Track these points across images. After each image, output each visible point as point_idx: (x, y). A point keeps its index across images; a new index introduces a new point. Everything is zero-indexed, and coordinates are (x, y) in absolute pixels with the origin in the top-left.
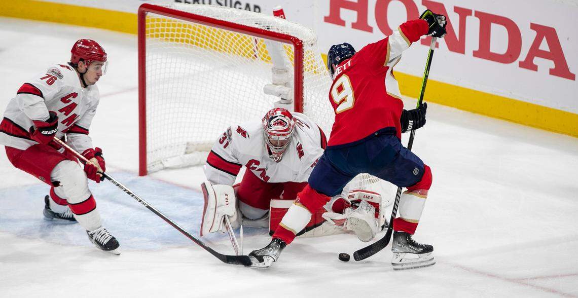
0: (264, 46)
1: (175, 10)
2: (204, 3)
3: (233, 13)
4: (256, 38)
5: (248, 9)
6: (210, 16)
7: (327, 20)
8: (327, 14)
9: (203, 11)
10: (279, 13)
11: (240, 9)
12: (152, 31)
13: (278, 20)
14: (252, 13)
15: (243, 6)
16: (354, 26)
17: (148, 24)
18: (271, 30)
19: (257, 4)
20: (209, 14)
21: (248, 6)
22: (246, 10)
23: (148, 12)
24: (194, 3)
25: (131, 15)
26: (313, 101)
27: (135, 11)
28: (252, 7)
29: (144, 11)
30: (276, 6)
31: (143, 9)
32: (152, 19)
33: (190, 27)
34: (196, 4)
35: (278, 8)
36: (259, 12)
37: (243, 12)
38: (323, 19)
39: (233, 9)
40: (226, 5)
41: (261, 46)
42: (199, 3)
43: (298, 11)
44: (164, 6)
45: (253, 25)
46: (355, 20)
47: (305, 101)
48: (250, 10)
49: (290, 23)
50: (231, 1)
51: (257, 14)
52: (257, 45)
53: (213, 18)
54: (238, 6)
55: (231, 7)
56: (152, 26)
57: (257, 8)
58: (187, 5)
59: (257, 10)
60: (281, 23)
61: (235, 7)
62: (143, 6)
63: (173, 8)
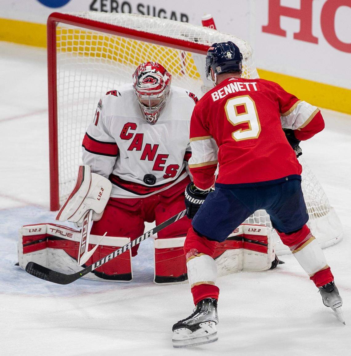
0: (192, 61)
2: (123, 12)
3: (157, 23)
4: (182, 51)
5: (174, 18)
6: (130, 27)
7: (265, 29)
8: (266, 22)
9: (121, 21)
10: (209, 23)
11: (165, 18)
12: (64, 44)
13: (208, 31)
14: (178, 23)
15: (169, 15)
16: (297, 36)
17: (59, 35)
18: (199, 43)
19: (184, 12)
20: (128, 25)
21: (173, 14)
22: (171, 19)
23: (58, 22)
24: (112, 12)
25: (41, 25)
27: (44, 21)
28: (178, 16)
29: (54, 21)
30: (205, 15)
31: (53, 19)
32: (63, 30)
33: (107, 39)
34: (114, 12)
35: (207, 17)
36: (187, 21)
37: (168, 21)
38: (260, 29)
39: (157, 18)
40: (149, 14)
41: (188, 61)
42: (117, 12)
43: (231, 20)
45: (178, 37)
46: (297, 30)
48: (176, 20)
49: (221, 35)
50: (154, 9)
51: (184, 25)
52: (184, 60)
53: (133, 28)
54: (162, 14)
55: (154, 16)
56: (64, 38)
57: (184, 16)
58: (103, 14)
59: (184, 19)
60: (210, 34)
61: (159, 16)
62: (54, 15)
63: (87, 17)
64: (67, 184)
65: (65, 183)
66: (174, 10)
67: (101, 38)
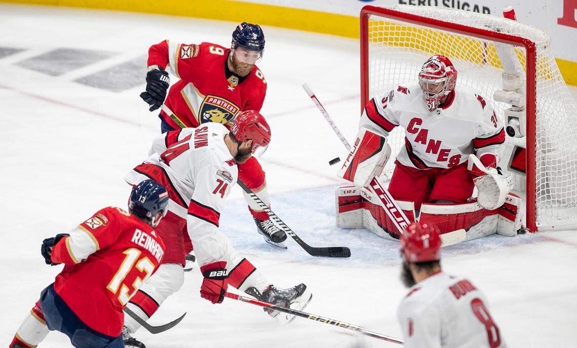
0: (494, 50)
1: (399, 13)
2: (430, 5)
3: (461, 15)
4: (485, 41)
5: (476, 10)
6: (437, 18)
7: (560, 21)
8: (561, 16)
9: (429, 13)
10: (510, 15)
11: (468, 10)
12: (375, 35)
13: (509, 21)
14: (480, 15)
15: (472, 7)
17: (371, 27)
18: (501, 33)
19: (486, 6)
20: (435, 17)
21: (476, 8)
22: (474, 11)
23: (371, 14)
24: (419, 5)
25: (354, 18)
26: (546, 108)
27: (357, 14)
28: (481, 9)
29: (366, 13)
30: (506, 7)
31: (366, 11)
32: (375, 22)
34: (422, 5)
35: (509, 9)
36: (489, 13)
37: (472, 13)
38: (556, 21)
39: (461, 10)
40: (453, 6)
41: (491, 50)
42: (424, 5)
44: (388, 8)
45: (482, 27)
47: (537, 108)
48: (478, 12)
49: (522, 26)
50: (459, 3)
51: (486, 16)
52: (486, 49)
53: (439, 19)
54: (466, 7)
55: (459, 8)
56: (375, 29)
57: (486, 10)
58: (412, 7)
59: (486, 12)
60: (512, 25)
61: (463, 8)
62: (366, 8)
63: (398, 10)
66: (477, 4)
67: (415, 30)
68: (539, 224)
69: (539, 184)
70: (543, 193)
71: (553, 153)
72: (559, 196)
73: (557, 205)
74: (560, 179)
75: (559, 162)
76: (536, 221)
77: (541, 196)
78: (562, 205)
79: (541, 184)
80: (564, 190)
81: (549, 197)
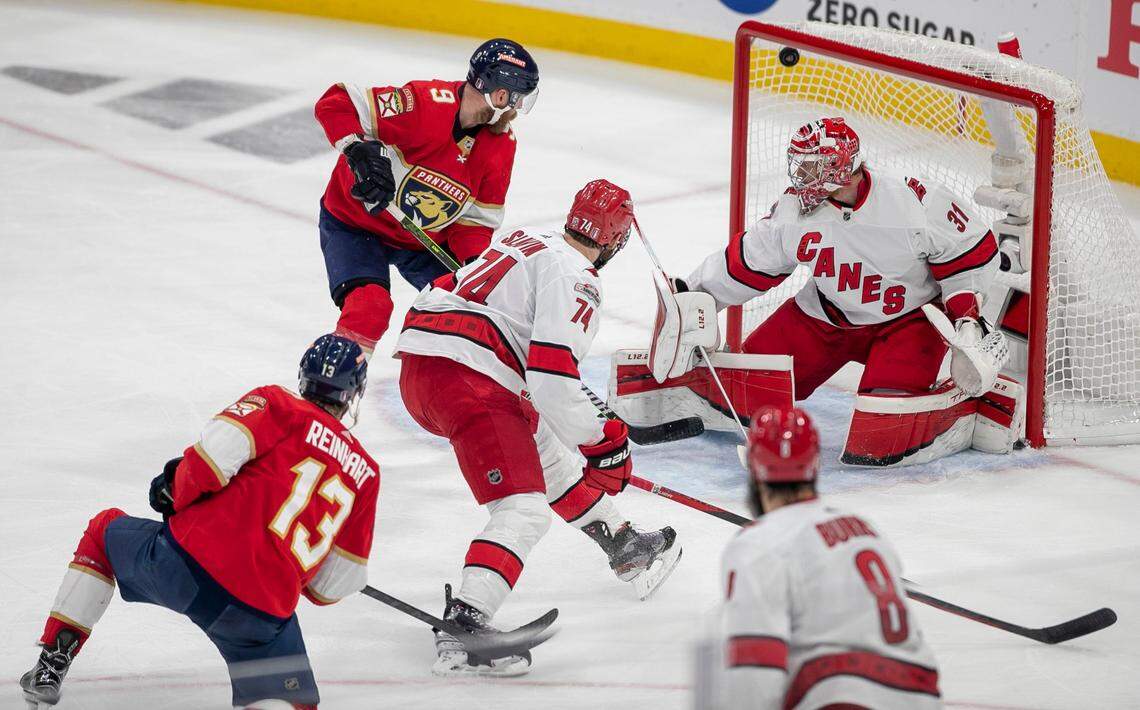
0: (978, 111)
1: (807, 36)
2: (863, 24)
3: (921, 45)
4: (964, 94)
5: (949, 38)
6: (876, 49)
7: (1103, 64)
8: (1105, 53)
9: (861, 38)
10: (1010, 48)
11: (933, 37)
12: (761, 74)
13: (1007, 60)
14: (957, 46)
15: (941, 32)
17: (754, 59)
18: (993, 80)
19: (967, 29)
20: (872, 46)
21: (949, 33)
22: (945, 38)
23: (755, 37)
24: (844, 23)
25: (725, 43)
26: (1071, 221)
27: (730, 36)
28: (957, 35)
29: (747, 35)
30: (1003, 33)
31: (746, 31)
32: (761, 51)
33: (841, 69)
34: (849, 24)
35: (1008, 37)
36: (972, 43)
37: (940, 43)
38: (1095, 63)
39: (920, 36)
40: (907, 29)
41: (973, 112)
42: (853, 24)
43: (1047, 45)
44: (786, 28)
45: (959, 69)
47: (1054, 220)
48: (953, 40)
49: (1031, 68)
50: (917, 22)
51: (966, 48)
52: (963, 109)
53: (880, 52)
54: (930, 31)
55: (917, 32)
56: (762, 64)
57: (967, 37)
58: (830, 27)
59: (967, 40)
60: (1012, 66)
61: (924, 33)
62: (746, 25)
63: (804, 31)
64: (755, 312)
65: (752, 310)
66: (950, 26)
67: (832, 66)
68: (1049, 433)
69: (1051, 360)
70: (1059, 376)
71: (1078, 305)
72: (1087, 383)
73: (1084, 400)
74: (1090, 353)
75: (1091, 320)
76: (1043, 427)
77: (1055, 382)
78: (1093, 399)
79: (1055, 361)
80: (1097, 372)
81: (1069, 384)
